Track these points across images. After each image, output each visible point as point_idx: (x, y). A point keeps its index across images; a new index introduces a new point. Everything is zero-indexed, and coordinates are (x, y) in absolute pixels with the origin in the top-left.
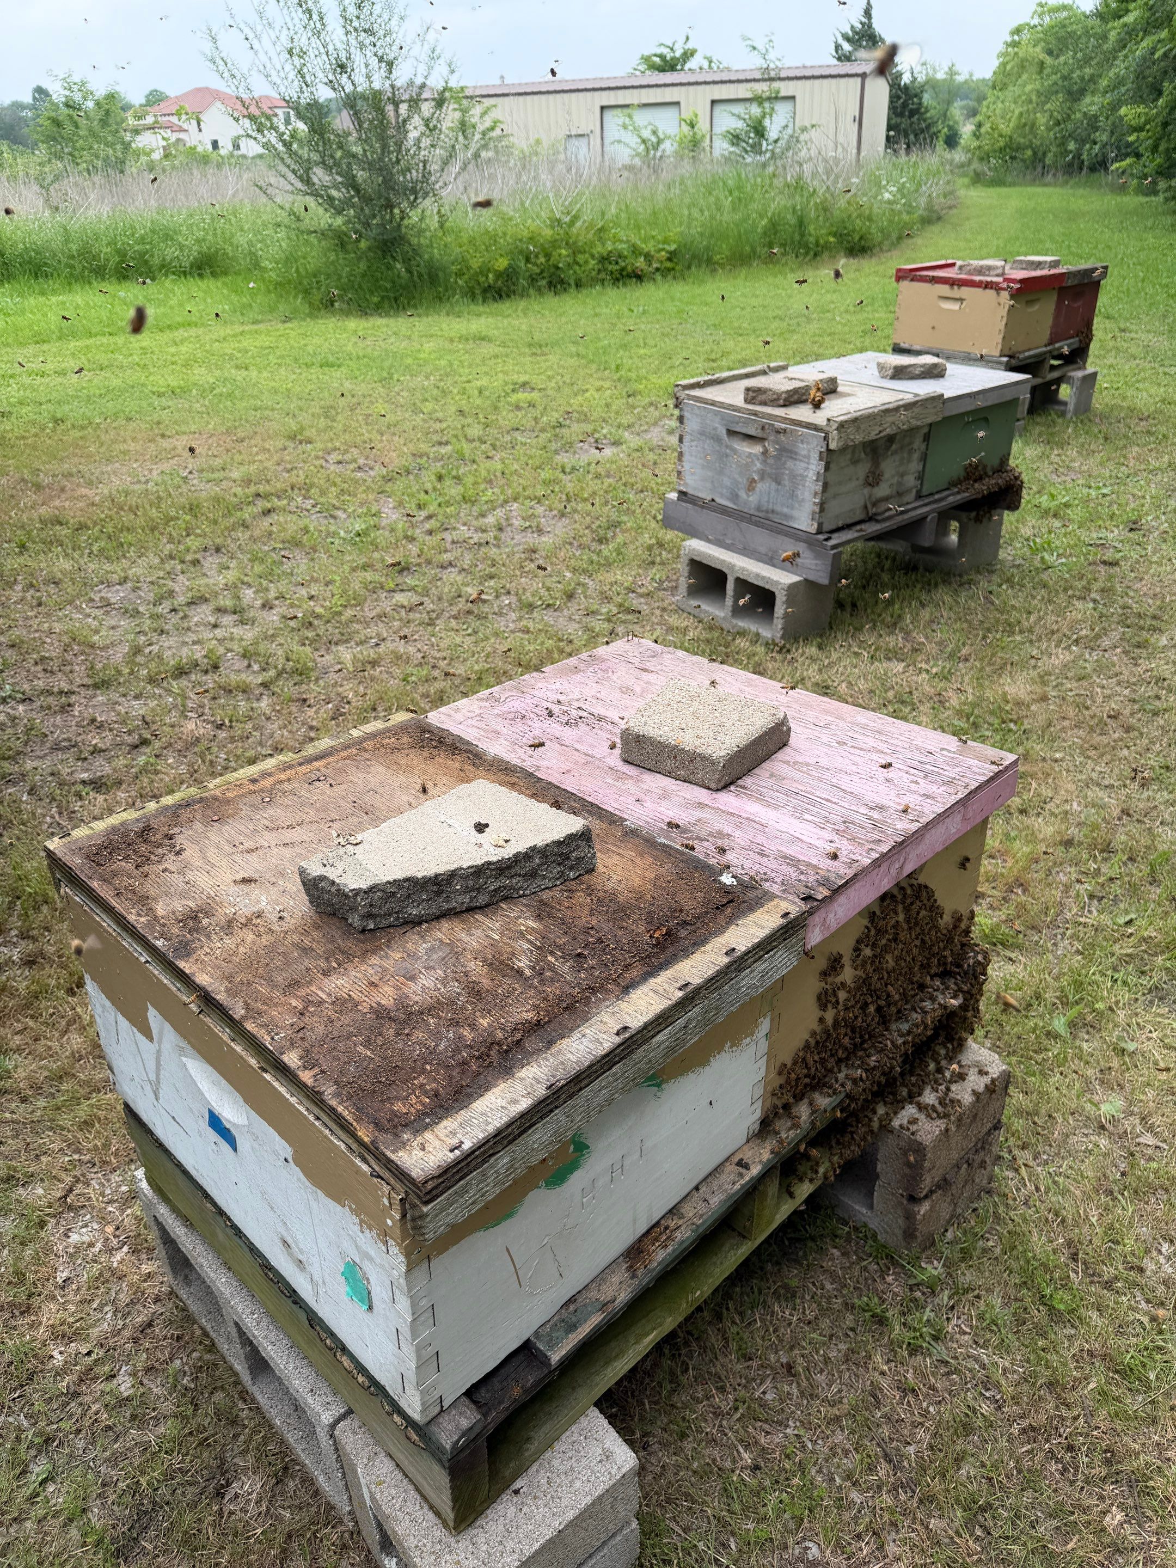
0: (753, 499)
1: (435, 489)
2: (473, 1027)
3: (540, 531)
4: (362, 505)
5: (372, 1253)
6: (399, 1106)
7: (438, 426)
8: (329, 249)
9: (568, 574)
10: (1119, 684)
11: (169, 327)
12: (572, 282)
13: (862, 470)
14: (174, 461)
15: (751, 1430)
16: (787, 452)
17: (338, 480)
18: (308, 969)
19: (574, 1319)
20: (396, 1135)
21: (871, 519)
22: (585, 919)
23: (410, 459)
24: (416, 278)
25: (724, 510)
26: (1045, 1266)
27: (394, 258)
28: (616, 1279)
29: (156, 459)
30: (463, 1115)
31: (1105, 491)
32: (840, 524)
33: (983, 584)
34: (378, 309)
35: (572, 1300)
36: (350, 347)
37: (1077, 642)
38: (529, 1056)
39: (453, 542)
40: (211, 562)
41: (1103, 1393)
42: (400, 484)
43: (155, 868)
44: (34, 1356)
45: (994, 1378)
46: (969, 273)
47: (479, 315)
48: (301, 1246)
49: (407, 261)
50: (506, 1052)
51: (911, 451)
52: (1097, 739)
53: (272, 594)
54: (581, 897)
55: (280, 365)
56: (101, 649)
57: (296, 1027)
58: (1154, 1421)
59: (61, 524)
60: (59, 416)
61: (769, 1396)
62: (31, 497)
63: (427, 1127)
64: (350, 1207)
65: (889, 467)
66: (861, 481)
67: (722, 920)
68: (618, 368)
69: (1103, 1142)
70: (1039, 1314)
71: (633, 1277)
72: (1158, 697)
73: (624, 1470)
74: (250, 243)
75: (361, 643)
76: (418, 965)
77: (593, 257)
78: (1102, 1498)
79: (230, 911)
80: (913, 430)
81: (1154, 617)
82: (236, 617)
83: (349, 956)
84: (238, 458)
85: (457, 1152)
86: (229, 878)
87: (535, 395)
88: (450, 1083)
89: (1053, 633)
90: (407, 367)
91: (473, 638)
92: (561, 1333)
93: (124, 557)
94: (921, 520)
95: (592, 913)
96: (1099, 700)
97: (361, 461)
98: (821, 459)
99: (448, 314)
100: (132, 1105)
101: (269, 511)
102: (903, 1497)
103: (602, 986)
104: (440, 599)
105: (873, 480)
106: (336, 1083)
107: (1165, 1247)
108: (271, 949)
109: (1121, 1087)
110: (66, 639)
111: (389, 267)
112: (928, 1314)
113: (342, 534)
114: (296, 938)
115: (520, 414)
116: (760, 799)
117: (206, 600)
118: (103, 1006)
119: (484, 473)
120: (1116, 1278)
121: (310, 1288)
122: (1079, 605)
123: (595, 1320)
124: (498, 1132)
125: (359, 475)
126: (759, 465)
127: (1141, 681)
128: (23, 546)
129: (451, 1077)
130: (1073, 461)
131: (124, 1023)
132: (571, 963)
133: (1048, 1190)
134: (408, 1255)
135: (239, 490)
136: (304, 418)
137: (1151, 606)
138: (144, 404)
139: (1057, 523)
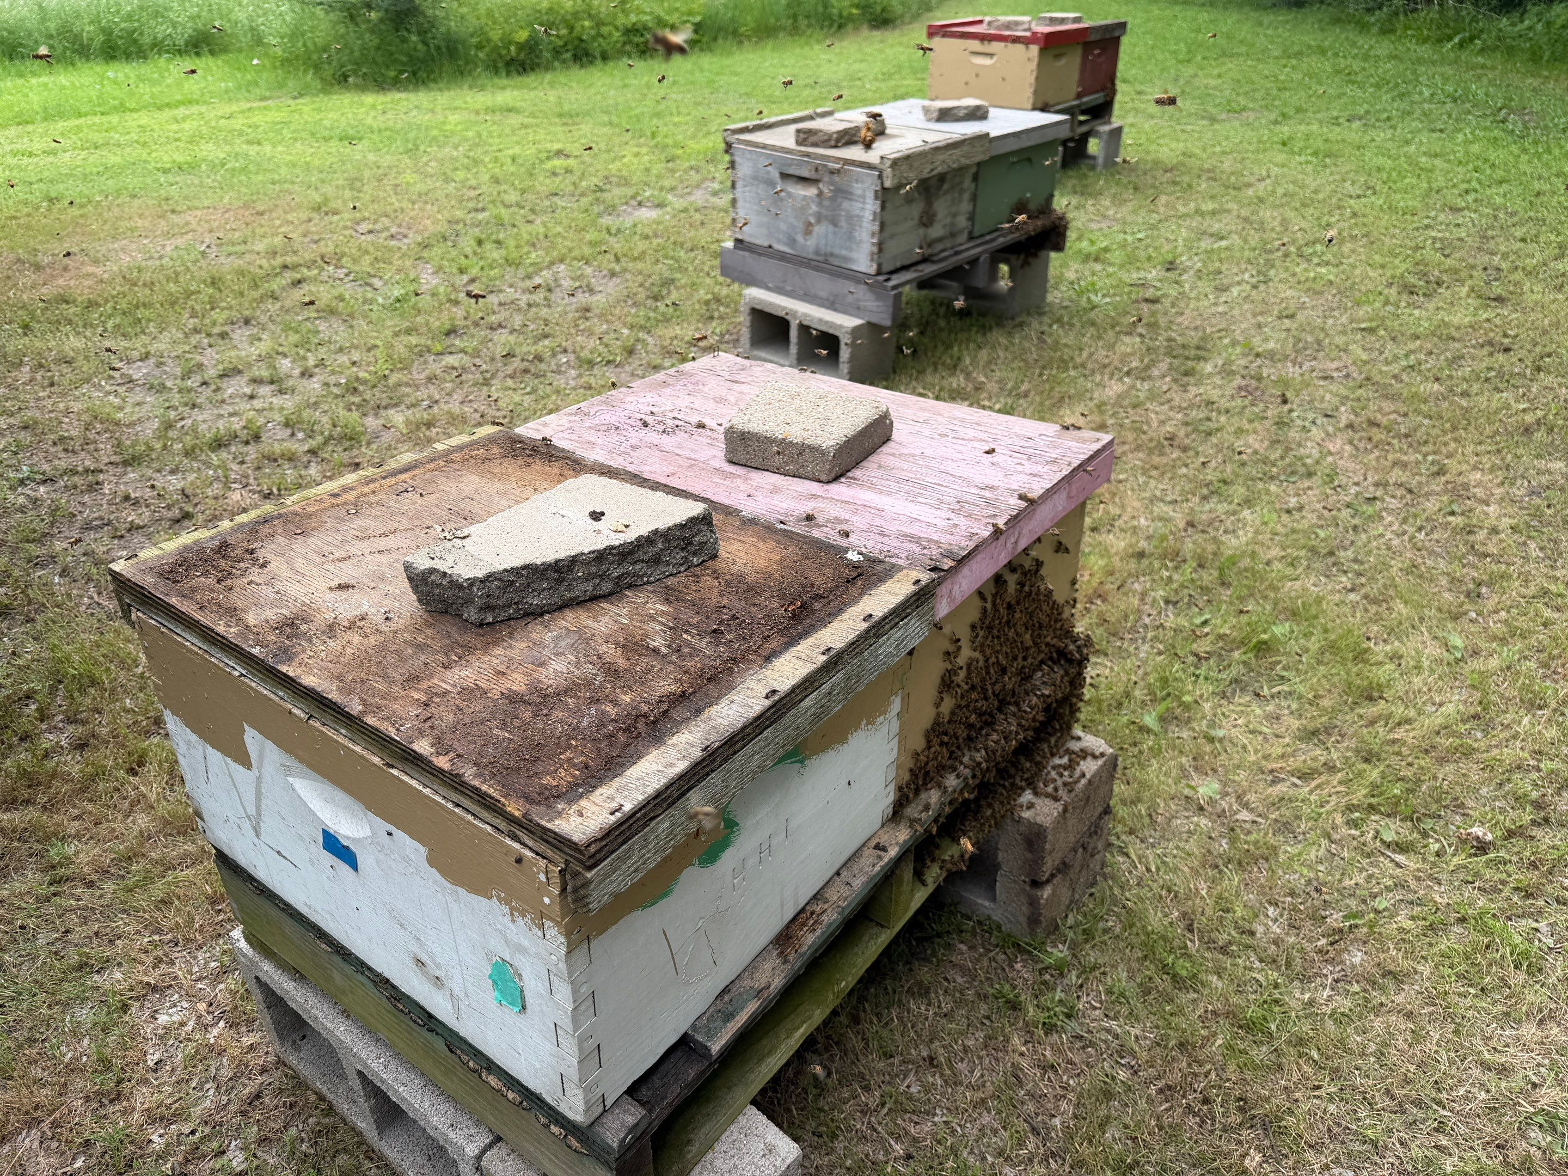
0: (811, 243)
1: (475, 253)
2: (615, 703)
3: (591, 291)
4: (399, 271)
5: (526, 943)
6: (547, 780)
7: (473, 193)
8: (339, 22)
9: (626, 331)
10: (1171, 408)
11: (168, 105)
12: (597, 54)
13: (916, 209)
14: (190, 236)
15: (899, 1121)
16: (842, 193)
17: (371, 249)
18: (426, 664)
19: (730, 1008)
20: (549, 806)
21: (925, 260)
22: (714, 599)
23: (446, 226)
24: (433, 50)
25: (782, 257)
26: (1164, 938)
27: (408, 31)
28: (768, 966)
29: (168, 235)
30: (617, 782)
31: (1140, 236)
32: (898, 264)
33: (1035, 324)
34: (396, 84)
35: (726, 990)
36: (369, 121)
37: (1128, 374)
38: (678, 725)
39: (500, 304)
40: (240, 335)
41: (1230, 1047)
42: (437, 251)
43: (239, 581)
44: (131, 1142)
45: (1128, 1045)
46: (998, 28)
47: (503, 88)
48: (438, 960)
49: (422, 33)
50: (654, 722)
51: (962, 191)
52: (1156, 460)
53: (311, 362)
54: (708, 581)
55: (295, 139)
56: (128, 426)
57: (423, 718)
58: (1280, 1067)
59: (67, 302)
60: (53, 195)
61: (914, 1090)
62: (28, 278)
63: (581, 796)
64: (499, 898)
65: (941, 207)
66: (916, 221)
67: (854, 591)
68: (653, 135)
69: (1204, 822)
70: (1163, 983)
71: (785, 962)
72: (1209, 419)
73: (788, 1161)
74: (250, 20)
75: (413, 405)
76: (547, 652)
77: (617, 29)
78: (1239, 1143)
79: (330, 616)
80: (962, 169)
81: (1198, 348)
82: (273, 387)
83: (469, 649)
84: (259, 231)
85: (618, 815)
86: (324, 586)
87: (571, 162)
88: (599, 755)
89: (1105, 366)
90: (434, 138)
91: (533, 397)
92: (719, 1023)
93: (143, 332)
94: (974, 262)
95: (721, 594)
96: (1155, 424)
97: (394, 230)
98: (876, 198)
99: (471, 87)
100: (226, 851)
101: (299, 282)
102: (1053, 1165)
103: (743, 657)
104: (493, 359)
105: (927, 220)
106: (475, 764)
107: (1271, 911)
108: (381, 649)
109: (1214, 770)
110: (86, 417)
111: (404, 40)
112: (1059, 995)
113: (380, 300)
114: (407, 636)
115: (557, 180)
116: (872, 487)
117: (240, 372)
118: (188, 743)
119: (526, 236)
120: (1230, 943)
121: (449, 1006)
122: (1127, 339)
123: (752, 1007)
124: (658, 794)
125: (393, 243)
126: (814, 208)
127: (1191, 406)
128: (26, 327)
129: (599, 749)
130: (1108, 209)
131: (215, 756)
132: (708, 639)
133: (1158, 869)
134: (568, 935)
135: (264, 262)
136: (328, 189)
137: (1194, 337)
138: (149, 181)
139: (1098, 267)
